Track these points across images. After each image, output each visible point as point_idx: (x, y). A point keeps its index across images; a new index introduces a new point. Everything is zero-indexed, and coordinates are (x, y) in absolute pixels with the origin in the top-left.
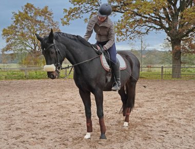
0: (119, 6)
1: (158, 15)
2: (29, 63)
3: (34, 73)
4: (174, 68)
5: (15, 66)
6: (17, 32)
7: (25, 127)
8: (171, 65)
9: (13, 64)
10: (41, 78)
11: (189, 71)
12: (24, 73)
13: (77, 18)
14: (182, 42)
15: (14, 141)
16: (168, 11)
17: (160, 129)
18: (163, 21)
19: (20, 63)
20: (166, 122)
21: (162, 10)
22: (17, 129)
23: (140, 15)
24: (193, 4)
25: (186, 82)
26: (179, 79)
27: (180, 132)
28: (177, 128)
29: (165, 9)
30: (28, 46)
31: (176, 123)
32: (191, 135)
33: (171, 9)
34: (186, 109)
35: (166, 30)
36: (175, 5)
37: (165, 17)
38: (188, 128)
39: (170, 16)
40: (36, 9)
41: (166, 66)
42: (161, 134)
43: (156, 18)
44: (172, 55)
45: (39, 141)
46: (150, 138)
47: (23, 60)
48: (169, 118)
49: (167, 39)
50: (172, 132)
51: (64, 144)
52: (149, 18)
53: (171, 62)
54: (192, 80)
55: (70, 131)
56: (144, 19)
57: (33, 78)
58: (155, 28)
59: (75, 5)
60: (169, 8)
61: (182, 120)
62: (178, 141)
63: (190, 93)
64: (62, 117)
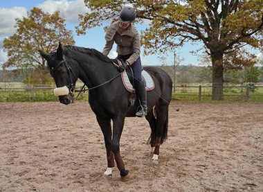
0: (147, 12)
1: (195, 22)
2: (36, 82)
3: (41, 94)
4: (214, 88)
5: (18, 86)
6: (21, 43)
7: (31, 161)
8: (211, 84)
9: (16, 83)
10: (51, 100)
11: (233, 91)
12: (30, 95)
13: (95, 25)
14: (224, 55)
15: (17, 178)
16: (207, 16)
17: (197, 163)
18: (201, 29)
19: (25, 82)
20: (205, 155)
21: (200, 16)
22: (22, 163)
23: (173, 23)
24: (238, 9)
25: (229, 105)
26: (221, 101)
27: (222, 167)
28: (218, 162)
29: (203, 15)
30: (34, 60)
31: (217, 156)
32: (235, 170)
33: (212, 15)
34: (229, 138)
35: (205, 40)
36: (215, 10)
37: (203, 24)
38: (232, 162)
39: (210, 24)
40: (44, 15)
41: (205, 85)
42: (199, 169)
43: (193, 26)
44: (212, 71)
45: (48, 178)
46: (185, 174)
47: (29, 78)
48: (209, 149)
49: (206, 52)
50: (212, 167)
51: (79, 182)
52: (184, 26)
53: (211, 81)
54: (237, 102)
55: (86, 165)
56: (178, 27)
57: (40, 100)
58: (191, 38)
59: (92, 10)
60: (209, 13)
61: (224, 152)
62: (220, 177)
63: (234, 118)
64: (77, 148)
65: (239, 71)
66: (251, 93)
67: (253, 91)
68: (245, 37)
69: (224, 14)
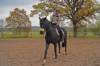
0: (53, 10)
1: (68, 13)
2: (17, 32)
3: (18, 36)
6: (12, 19)
7: (15, 58)
8: (73, 33)
9: (10, 32)
10: (21, 38)
11: (80, 35)
12: (14, 36)
13: (36, 14)
14: (77, 24)
15: (10, 63)
16: (72, 12)
17: (69, 58)
19: (13, 32)
21: (69, 11)
22: (11, 58)
23: (61, 13)
24: (81, 9)
25: (79, 39)
26: (76, 38)
27: (76, 59)
28: (75, 57)
29: (70, 11)
30: (16, 25)
32: (81, 60)
34: (79, 50)
35: (71, 19)
36: (74, 10)
38: (80, 57)
39: (72, 14)
40: (19, 10)
41: (71, 33)
42: (69, 60)
44: (73, 29)
45: (20, 63)
46: (65, 61)
47: (14, 30)
48: (72, 53)
49: (72, 23)
50: (74, 59)
51: (31, 64)
52: (64, 15)
54: (81, 38)
55: (33, 59)
56: (62, 15)
57: (18, 38)
58: (67, 18)
59: (35, 9)
60: (72, 11)
61: (77, 54)
62: (76, 62)
63: (80, 43)
64: (30, 53)
65: (82, 29)
66: (85, 36)
67: (86, 35)
68: (83, 18)
69: (77, 11)
